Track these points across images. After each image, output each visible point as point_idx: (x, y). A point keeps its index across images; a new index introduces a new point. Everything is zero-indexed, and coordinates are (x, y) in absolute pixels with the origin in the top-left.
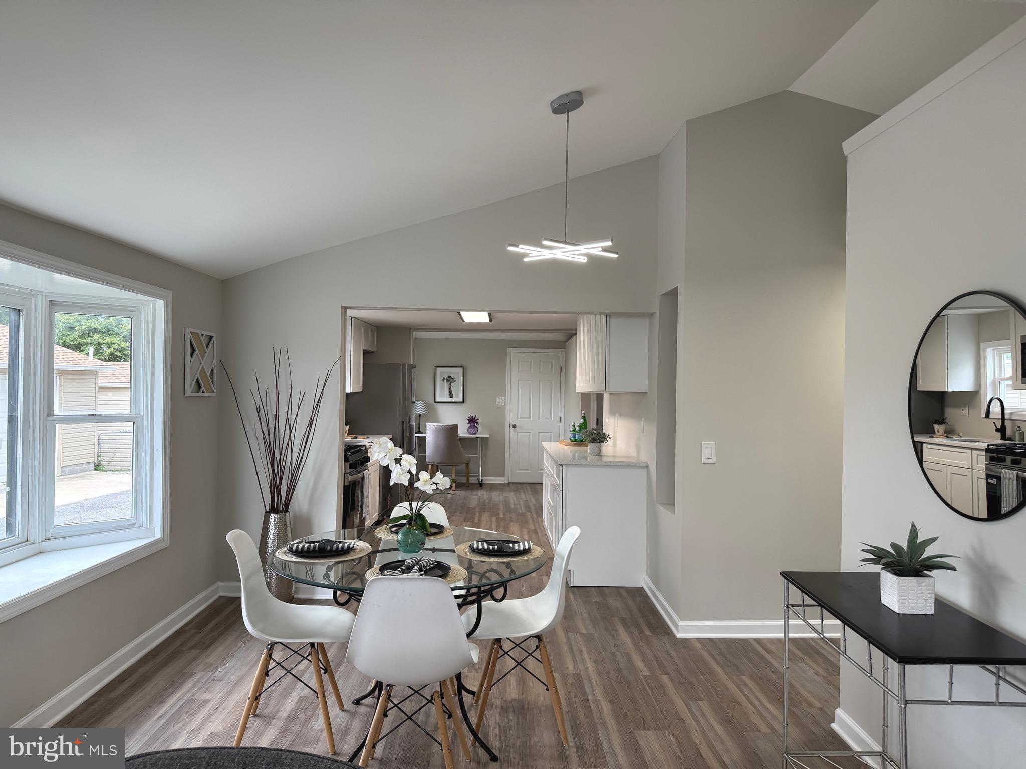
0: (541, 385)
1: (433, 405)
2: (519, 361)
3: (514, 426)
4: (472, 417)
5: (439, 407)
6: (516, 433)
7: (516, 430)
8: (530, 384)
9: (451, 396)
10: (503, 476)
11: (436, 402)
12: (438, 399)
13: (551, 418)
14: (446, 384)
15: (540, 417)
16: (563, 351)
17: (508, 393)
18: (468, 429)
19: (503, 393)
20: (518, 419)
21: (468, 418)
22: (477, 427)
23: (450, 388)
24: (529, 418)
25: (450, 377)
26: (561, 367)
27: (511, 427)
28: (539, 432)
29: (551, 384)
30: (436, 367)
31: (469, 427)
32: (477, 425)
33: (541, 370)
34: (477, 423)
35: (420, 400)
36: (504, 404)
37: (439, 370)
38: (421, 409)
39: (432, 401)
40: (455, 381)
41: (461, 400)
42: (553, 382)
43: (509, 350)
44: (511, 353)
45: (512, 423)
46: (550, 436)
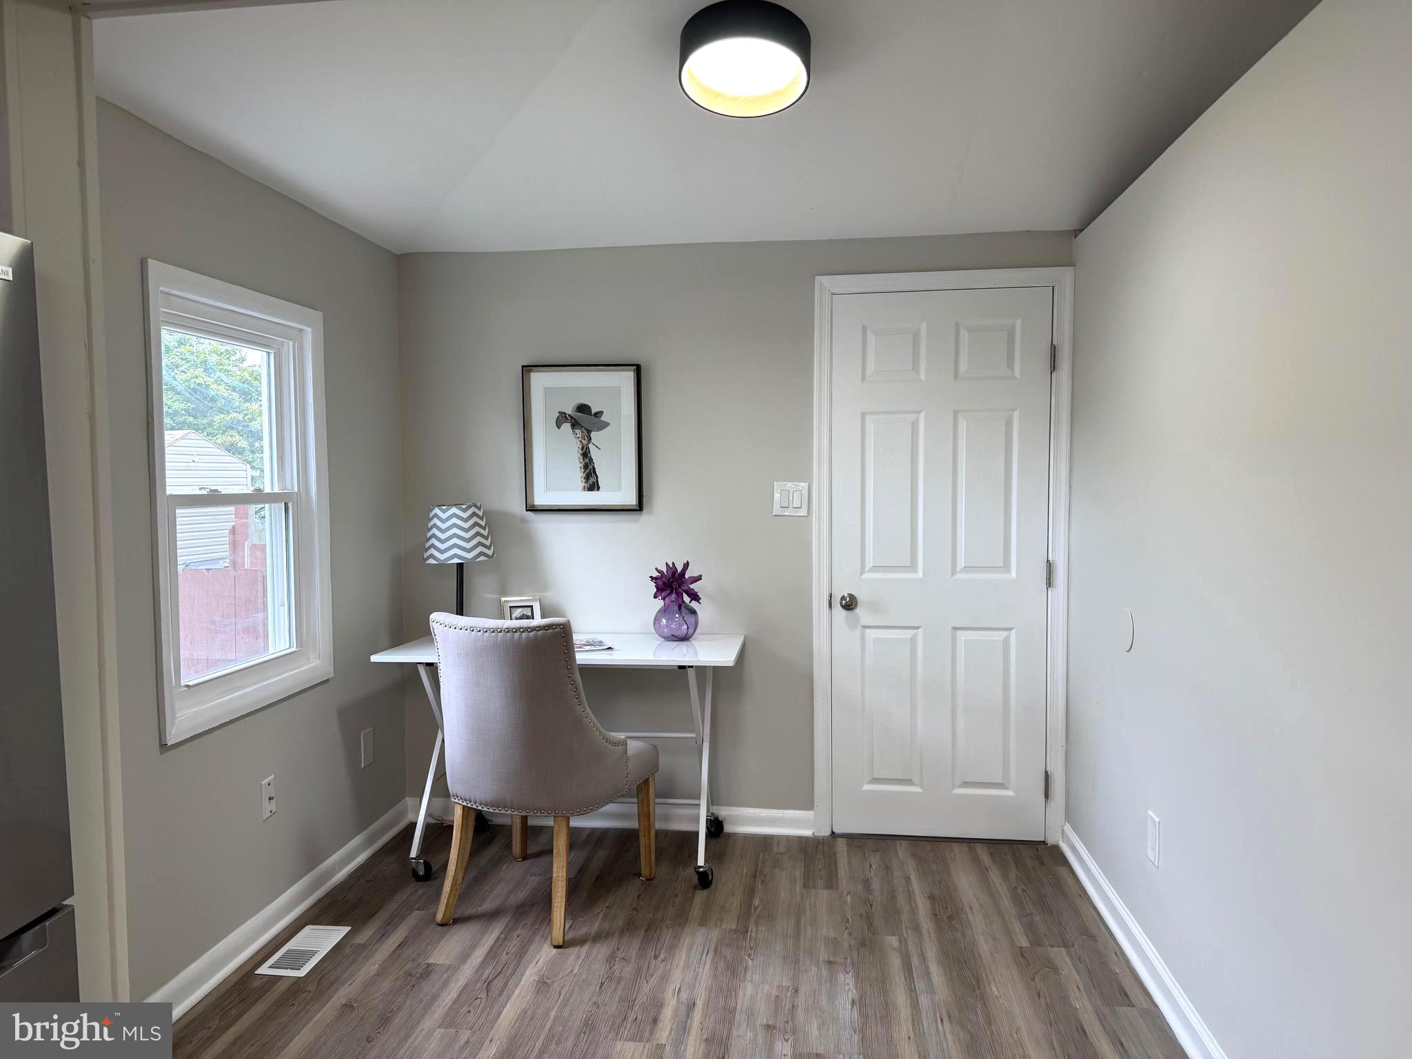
0: (963, 425)
1: (523, 520)
2: (864, 329)
3: (850, 604)
4: (672, 569)
5: (545, 526)
6: (858, 631)
7: (857, 620)
8: (915, 425)
9: (593, 486)
10: (809, 805)
11: (532, 509)
12: (540, 500)
13: (1006, 567)
14: (569, 439)
15: (961, 563)
16: (1067, 274)
17: (819, 470)
18: (657, 620)
19: (802, 471)
20: (862, 572)
21: (656, 574)
22: (693, 612)
23: (586, 454)
24: (912, 567)
25: (583, 409)
26: (1054, 349)
27: (837, 609)
28: (955, 629)
29: (1009, 423)
30: (527, 369)
31: (664, 611)
32: (694, 604)
33: (964, 366)
34: (695, 597)
35: (451, 505)
36: (803, 512)
37: (539, 380)
38: (455, 541)
39: (518, 507)
40: (606, 425)
41: (632, 500)
42: (1016, 414)
43: (821, 284)
44: (832, 298)
45: (841, 591)
46: (1006, 643)
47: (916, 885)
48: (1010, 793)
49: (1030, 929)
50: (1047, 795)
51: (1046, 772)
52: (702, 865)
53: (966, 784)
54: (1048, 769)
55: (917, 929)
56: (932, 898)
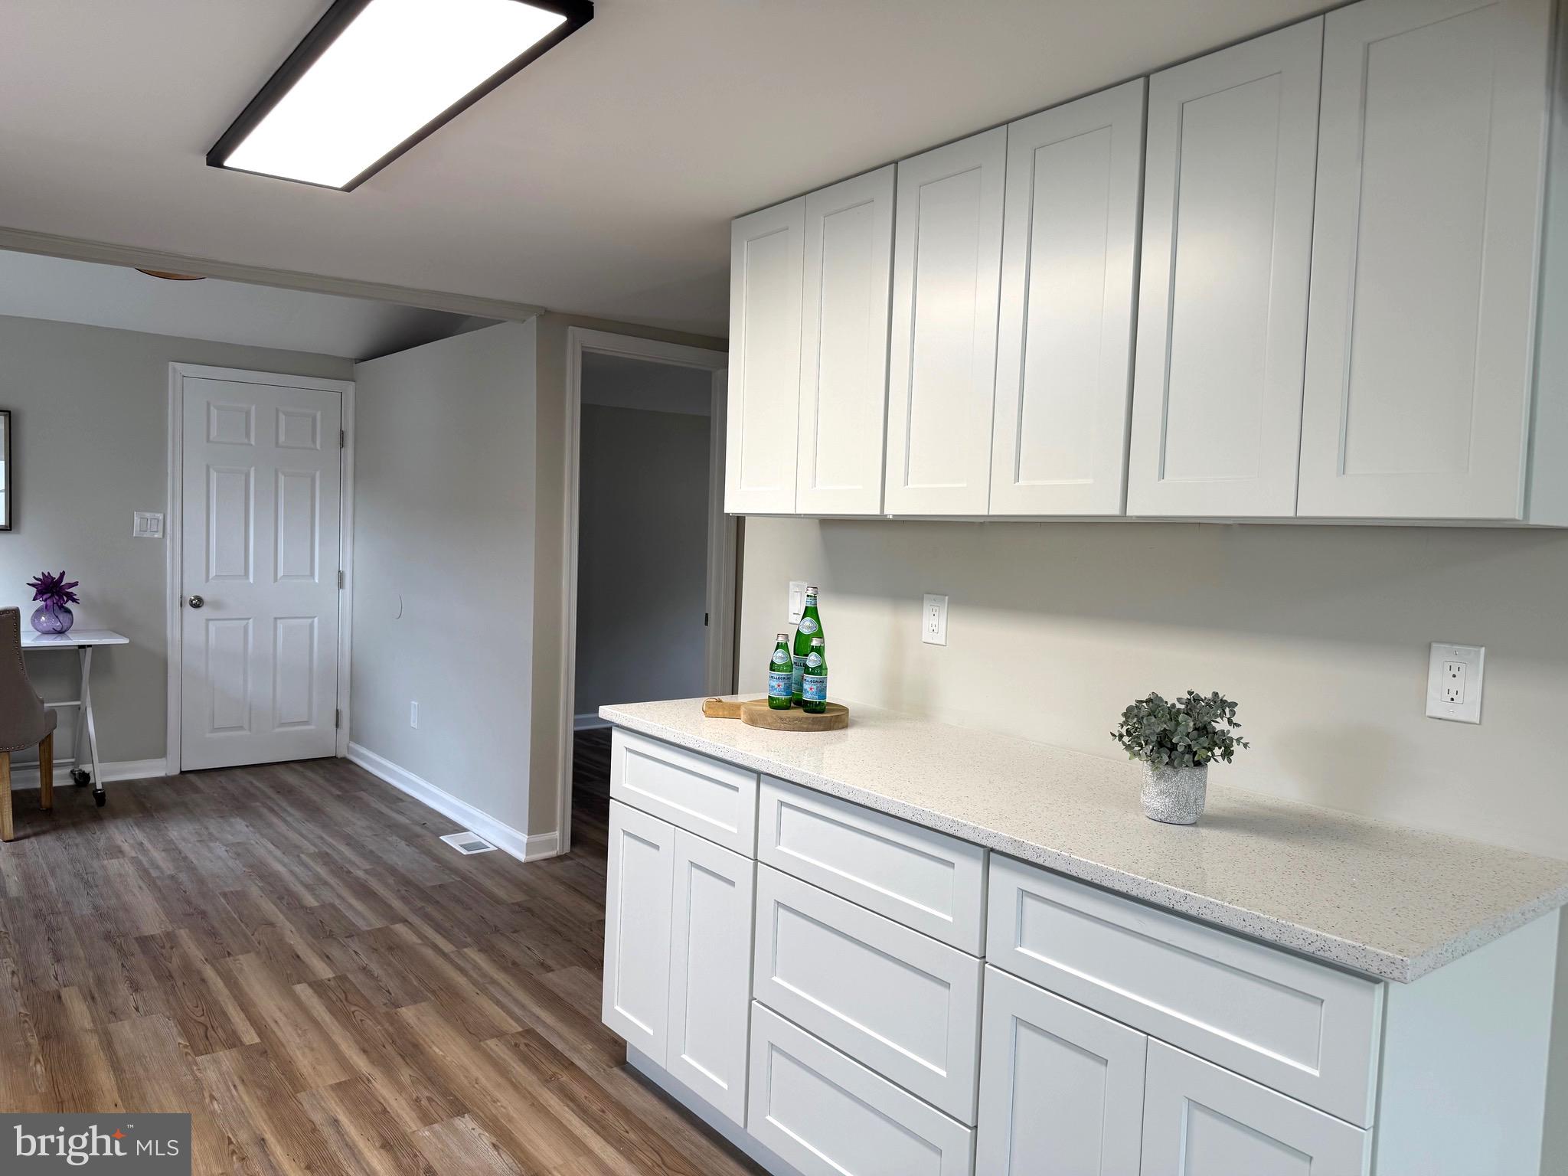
0: (281, 481)
2: (208, 405)
3: (197, 604)
4: (50, 578)
6: (202, 623)
7: (203, 615)
8: (247, 476)
10: (162, 753)
13: (312, 575)
15: (281, 573)
16: (350, 388)
17: (172, 504)
18: (36, 618)
19: (158, 505)
20: (207, 580)
21: (35, 581)
22: (70, 610)
24: (245, 576)
26: (342, 434)
27: (189, 608)
28: (276, 618)
31: (40, 611)
33: (281, 437)
34: (71, 599)
36: (159, 535)
41: (4, 522)
42: (318, 474)
43: (174, 370)
44: (183, 380)
45: (190, 595)
46: (311, 626)
47: (258, 784)
48: (312, 727)
49: (340, 788)
50: (337, 725)
51: (337, 710)
52: (101, 788)
53: (282, 725)
54: (338, 708)
55: (269, 798)
56: (272, 787)
